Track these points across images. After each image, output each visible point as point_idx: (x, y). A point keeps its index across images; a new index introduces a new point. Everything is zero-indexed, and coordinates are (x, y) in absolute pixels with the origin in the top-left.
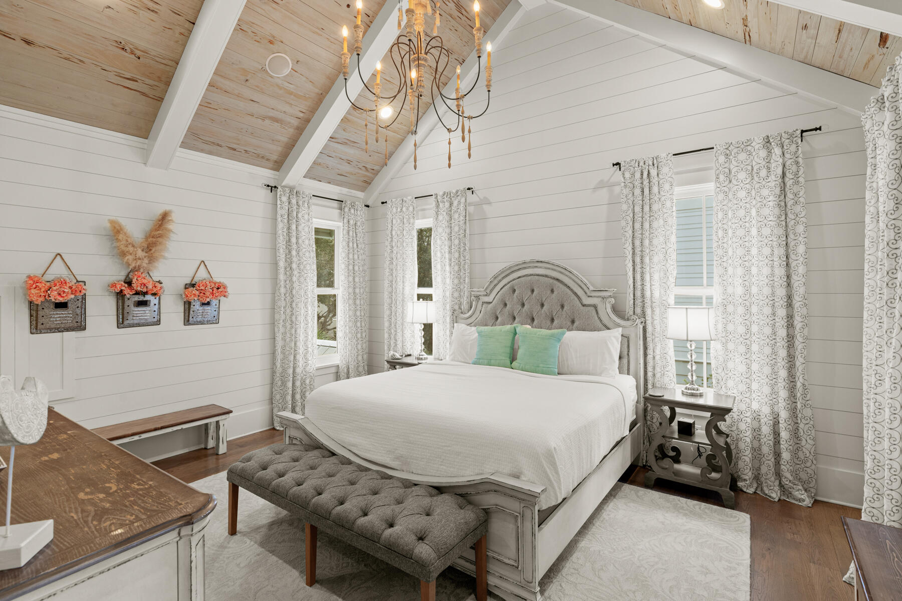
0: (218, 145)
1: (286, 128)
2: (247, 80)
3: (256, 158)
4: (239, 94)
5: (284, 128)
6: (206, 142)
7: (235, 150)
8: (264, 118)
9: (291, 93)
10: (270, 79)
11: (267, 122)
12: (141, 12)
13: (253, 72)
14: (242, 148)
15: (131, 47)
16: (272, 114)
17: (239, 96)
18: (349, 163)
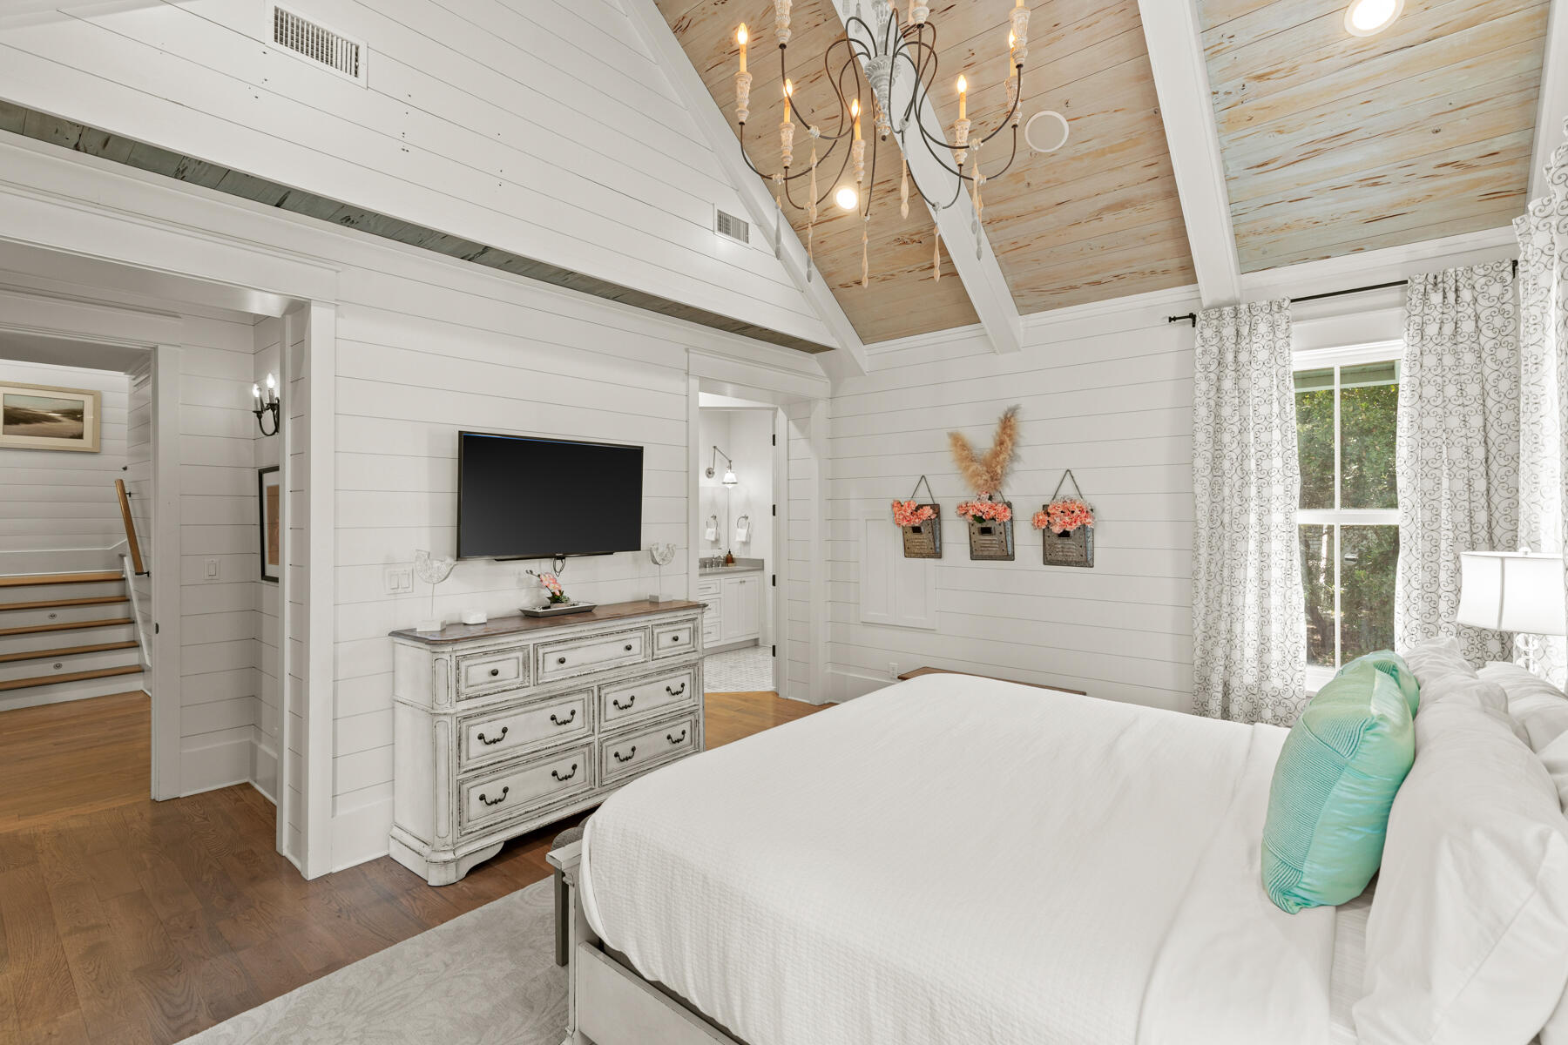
0: (1072, 288)
1: (1147, 206)
2: (1029, 184)
3: (1146, 279)
4: (1036, 208)
5: (1144, 210)
6: (1054, 292)
7: (1099, 283)
8: (1098, 216)
9: (1103, 153)
10: (1053, 159)
11: (1109, 218)
12: (887, 199)
13: (1025, 168)
14: (1108, 274)
15: (907, 236)
16: (1102, 202)
17: (1038, 211)
18: (1375, 184)
